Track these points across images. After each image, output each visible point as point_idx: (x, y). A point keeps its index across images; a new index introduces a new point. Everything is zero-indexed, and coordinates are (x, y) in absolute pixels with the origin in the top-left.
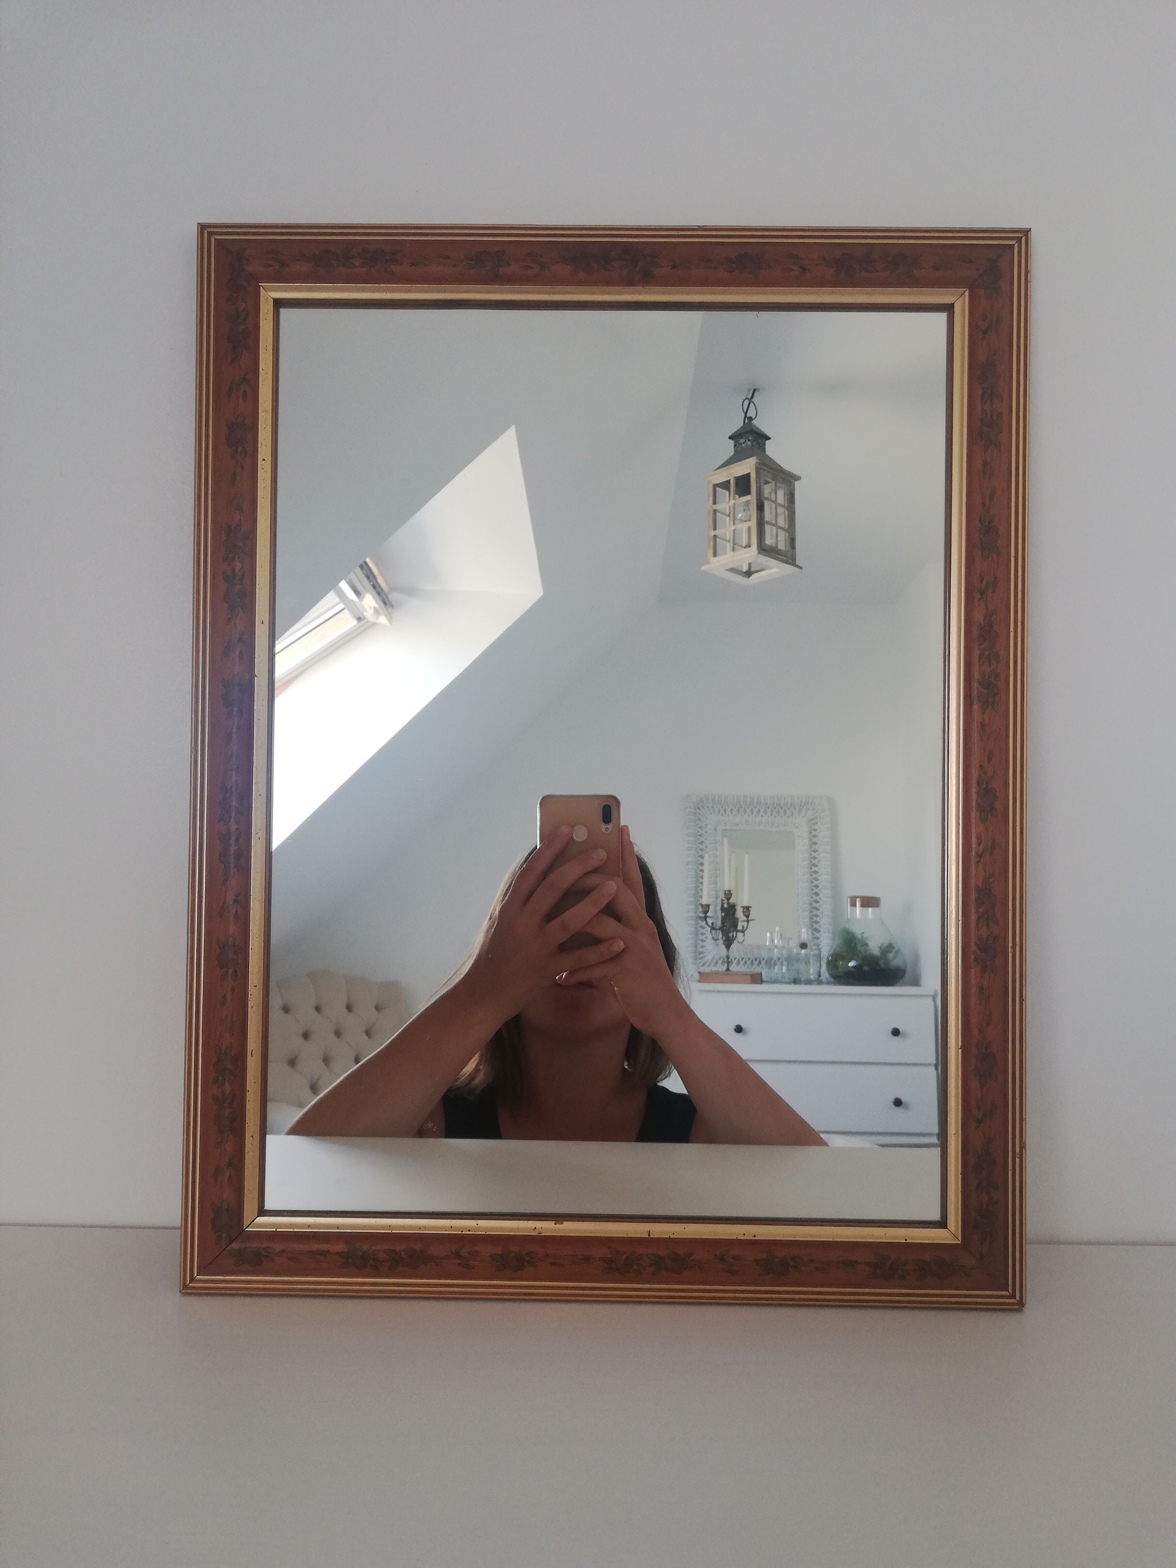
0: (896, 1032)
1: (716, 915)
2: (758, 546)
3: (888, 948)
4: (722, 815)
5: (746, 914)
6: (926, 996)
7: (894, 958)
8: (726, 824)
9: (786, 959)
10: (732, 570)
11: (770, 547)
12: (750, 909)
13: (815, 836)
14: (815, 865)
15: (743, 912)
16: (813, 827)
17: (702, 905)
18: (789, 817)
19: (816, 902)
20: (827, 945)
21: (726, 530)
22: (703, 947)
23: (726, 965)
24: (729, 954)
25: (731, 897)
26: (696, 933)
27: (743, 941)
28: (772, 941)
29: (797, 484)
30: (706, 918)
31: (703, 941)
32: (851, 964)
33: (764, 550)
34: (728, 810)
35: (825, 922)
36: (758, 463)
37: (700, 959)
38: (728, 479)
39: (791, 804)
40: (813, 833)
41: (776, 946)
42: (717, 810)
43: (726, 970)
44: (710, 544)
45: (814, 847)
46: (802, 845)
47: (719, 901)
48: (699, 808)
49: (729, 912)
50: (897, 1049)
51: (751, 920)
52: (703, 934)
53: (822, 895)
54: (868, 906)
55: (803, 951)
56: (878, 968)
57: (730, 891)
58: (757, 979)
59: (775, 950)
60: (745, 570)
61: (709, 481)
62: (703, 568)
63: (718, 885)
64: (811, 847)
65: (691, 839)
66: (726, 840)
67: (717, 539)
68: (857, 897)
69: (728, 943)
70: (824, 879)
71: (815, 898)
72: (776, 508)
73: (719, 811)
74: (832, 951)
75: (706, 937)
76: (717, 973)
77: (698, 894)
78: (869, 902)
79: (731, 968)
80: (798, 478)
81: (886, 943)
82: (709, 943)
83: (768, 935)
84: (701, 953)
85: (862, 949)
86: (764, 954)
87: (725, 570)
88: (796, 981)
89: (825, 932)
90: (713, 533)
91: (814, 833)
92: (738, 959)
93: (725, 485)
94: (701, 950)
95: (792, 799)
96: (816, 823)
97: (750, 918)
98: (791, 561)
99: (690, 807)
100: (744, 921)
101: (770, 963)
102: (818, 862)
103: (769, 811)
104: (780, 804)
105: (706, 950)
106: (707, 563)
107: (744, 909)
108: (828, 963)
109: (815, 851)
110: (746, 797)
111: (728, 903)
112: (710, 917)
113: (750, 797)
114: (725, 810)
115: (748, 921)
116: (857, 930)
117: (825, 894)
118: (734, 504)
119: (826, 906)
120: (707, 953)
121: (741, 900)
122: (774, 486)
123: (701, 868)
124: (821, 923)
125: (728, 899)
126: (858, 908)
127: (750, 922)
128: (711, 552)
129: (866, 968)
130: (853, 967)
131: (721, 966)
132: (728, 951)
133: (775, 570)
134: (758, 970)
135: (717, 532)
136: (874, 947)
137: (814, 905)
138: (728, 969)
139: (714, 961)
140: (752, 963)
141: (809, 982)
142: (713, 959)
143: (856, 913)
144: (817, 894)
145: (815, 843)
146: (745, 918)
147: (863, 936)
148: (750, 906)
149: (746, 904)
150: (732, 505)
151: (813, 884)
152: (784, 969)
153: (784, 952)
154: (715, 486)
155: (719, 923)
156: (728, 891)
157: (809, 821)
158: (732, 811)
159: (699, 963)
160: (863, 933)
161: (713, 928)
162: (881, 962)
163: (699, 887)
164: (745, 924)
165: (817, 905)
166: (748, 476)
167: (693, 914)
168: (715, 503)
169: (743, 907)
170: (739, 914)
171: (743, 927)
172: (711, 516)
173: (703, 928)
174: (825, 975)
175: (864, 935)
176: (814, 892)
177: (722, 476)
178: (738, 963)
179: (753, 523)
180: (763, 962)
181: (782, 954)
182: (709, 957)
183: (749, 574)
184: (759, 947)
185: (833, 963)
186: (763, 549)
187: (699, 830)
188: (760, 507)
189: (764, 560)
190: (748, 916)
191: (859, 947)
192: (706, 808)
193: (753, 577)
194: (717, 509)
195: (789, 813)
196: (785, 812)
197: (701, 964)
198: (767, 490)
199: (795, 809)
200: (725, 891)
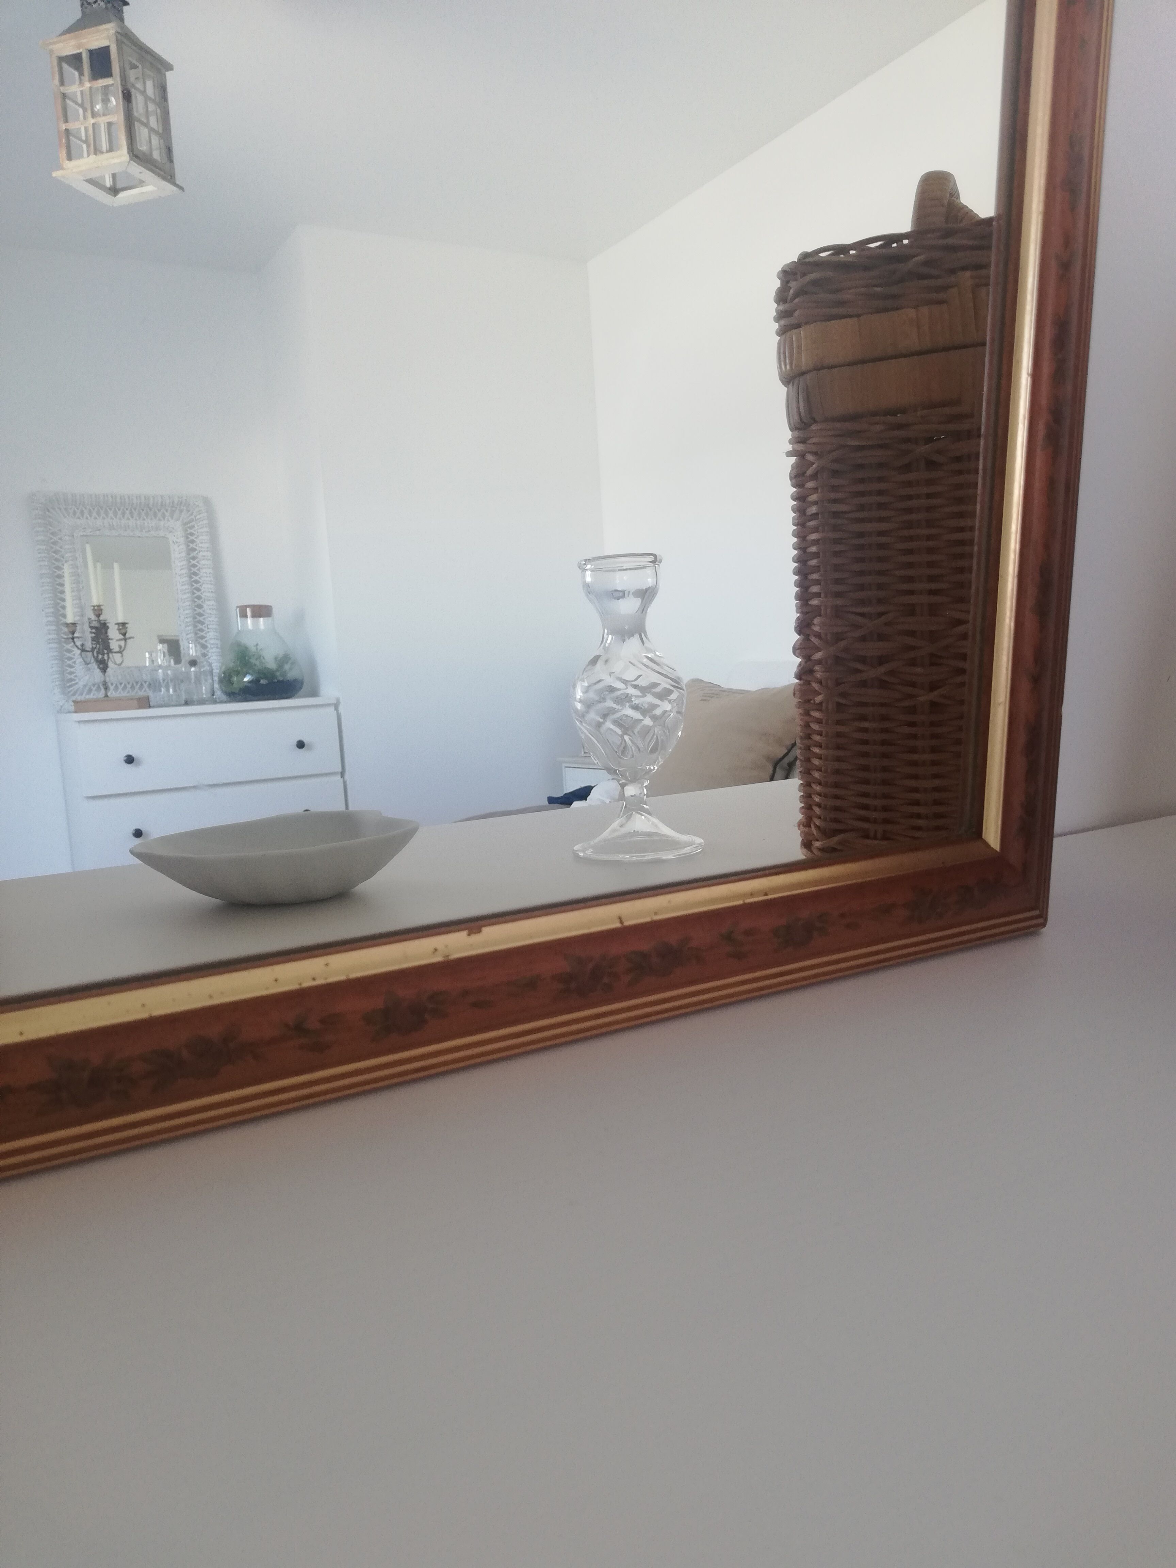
0: (301, 745)
1: (86, 635)
2: (128, 148)
3: (284, 659)
4: (79, 518)
5: (123, 631)
6: (329, 705)
7: (291, 669)
8: (85, 528)
9: (171, 680)
10: (91, 181)
11: (144, 153)
12: (127, 625)
13: (193, 542)
14: (195, 574)
15: (119, 629)
16: (189, 531)
17: (67, 625)
18: (161, 520)
19: (200, 615)
20: (216, 662)
21: (81, 125)
22: (71, 673)
23: (103, 690)
24: (107, 680)
25: (101, 614)
26: (61, 659)
27: (122, 663)
28: (152, 661)
29: (170, 77)
30: (73, 639)
31: (71, 666)
32: (246, 679)
33: (137, 157)
34: (86, 512)
35: (211, 636)
36: (118, 33)
37: (70, 686)
38: (78, 51)
39: (162, 505)
40: (190, 540)
41: (160, 667)
42: (71, 512)
43: (105, 697)
44: (60, 140)
45: (192, 554)
46: (178, 553)
47: (85, 620)
48: (48, 511)
49: (100, 631)
50: (304, 761)
51: (129, 638)
52: (70, 659)
53: (205, 607)
54: (260, 617)
55: (193, 669)
56: (276, 680)
57: (99, 606)
58: (144, 703)
59: (160, 671)
60: (108, 185)
61: (51, 52)
62: (54, 174)
63: (82, 601)
64: (189, 554)
65: (43, 547)
66: (88, 548)
67: (71, 138)
68: (247, 606)
69: (103, 666)
70: (207, 589)
71: (198, 610)
72: (146, 104)
73: (75, 513)
74: (224, 667)
75: (75, 662)
76: (96, 701)
77: (58, 609)
78: (261, 611)
79: (109, 694)
80: (169, 67)
81: (281, 653)
82: (79, 668)
83: (147, 655)
84: (71, 680)
85: (258, 663)
86: (146, 677)
87: (85, 181)
88: (187, 703)
89: (212, 648)
90: (64, 127)
91: (191, 538)
92: (116, 684)
93: (75, 60)
94: (69, 677)
95: (162, 498)
96: (193, 526)
97: (127, 636)
98: (169, 177)
99: (37, 509)
100: (121, 640)
101: (155, 685)
102: (198, 570)
103: (135, 514)
104: (148, 505)
105: (76, 676)
106: (60, 167)
107: (119, 627)
108: (221, 681)
109: (194, 558)
110: (107, 496)
111: (99, 621)
112: (78, 638)
113: (112, 496)
114: (82, 513)
115: (125, 640)
116: (250, 642)
117: (209, 606)
118: (90, 88)
119: (211, 620)
120: (77, 681)
121: (114, 616)
122: (141, 73)
123: (59, 581)
124: (208, 638)
125: (98, 616)
126: (249, 621)
127: (128, 640)
128: (63, 154)
129: (263, 682)
130: (249, 682)
131: (96, 694)
132: (104, 675)
133: (149, 188)
134: (141, 694)
135: (72, 126)
136: (269, 659)
137: (198, 618)
138: (106, 696)
139: (87, 688)
140: (133, 687)
141: (202, 702)
142: (85, 686)
143: (247, 623)
144: (200, 607)
145: (194, 550)
146: (122, 637)
147: (257, 649)
148: (126, 622)
149: (121, 620)
150: (88, 89)
151: (195, 595)
152: (171, 691)
153: (169, 672)
154: (61, 59)
155: (89, 645)
156: (97, 606)
157: (185, 524)
158: (90, 513)
159: (69, 692)
160: (257, 645)
161: (83, 650)
162: (278, 674)
163: (59, 604)
164: (122, 643)
165: (201, 618)
166: (105, 50)
167: (55, 636)
168: (62, 83)
169: (118, 624)
170: (113, 633)
171: (120, 647)
172: (59, 101)
173: (69, 651)
174: (219, 693)
175: (258, 647)
176: (196, 604)
177: (69, 47)
178: (116, 688)
179: (118, 118)
180: (146, 686)
181: (168, 675)
182: (81, 684)
183: (114, 191)
184: (140, 669)
185: (227, 679)
186: (135, 155)
187: (52, 536)
188: (127, 96)
189: (137, 171)
190: (124, 634)
191: (253, 661)
192: (57, 509)
193: (121, 195)
194: (66, 92)
195: (159, 515)
196: (155, 515)
197: (71, 693)
198: (132, 75)
199: (167, 511)
200: (94, 606)
